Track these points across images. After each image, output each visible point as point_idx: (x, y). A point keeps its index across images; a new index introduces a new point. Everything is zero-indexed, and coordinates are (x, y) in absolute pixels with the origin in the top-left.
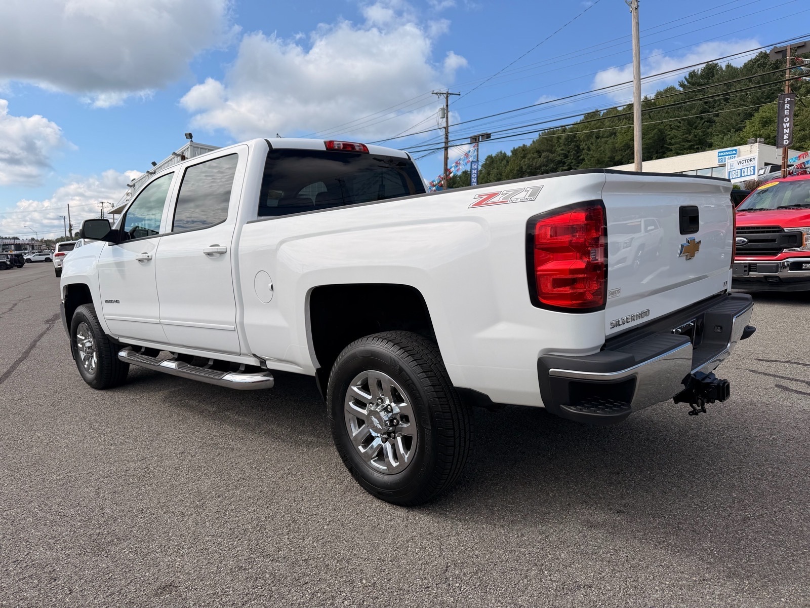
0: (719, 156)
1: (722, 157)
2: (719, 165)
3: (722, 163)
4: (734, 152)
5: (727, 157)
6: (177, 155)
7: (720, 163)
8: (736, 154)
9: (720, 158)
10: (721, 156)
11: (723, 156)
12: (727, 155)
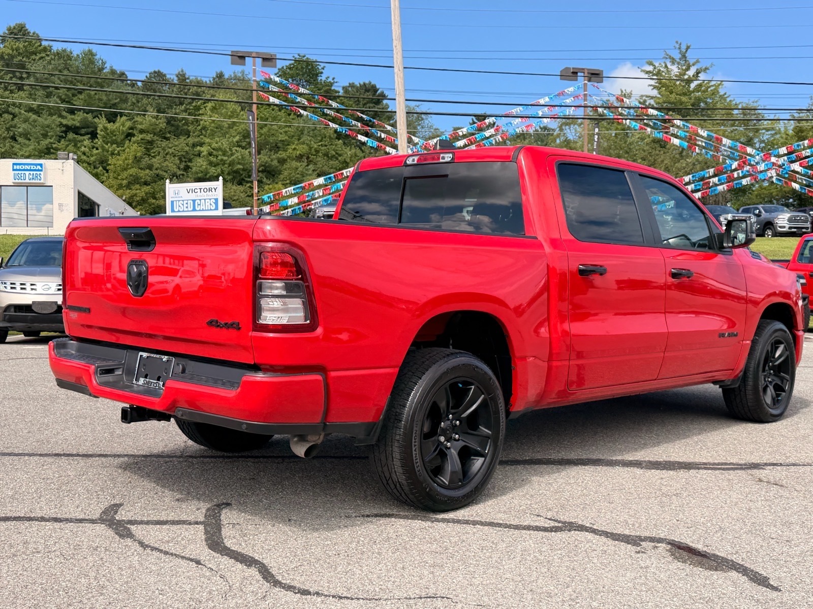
0: (14, 170)
1: (20, 172)
2: (14, 183)
3: (20, 181)
4: (39, 167)
5: (27, 173)
7: (17, 181)
8: (41, 170)
9: (17, 172)
10: (17, 170)
11: (20, 170)
12: (27, 170)
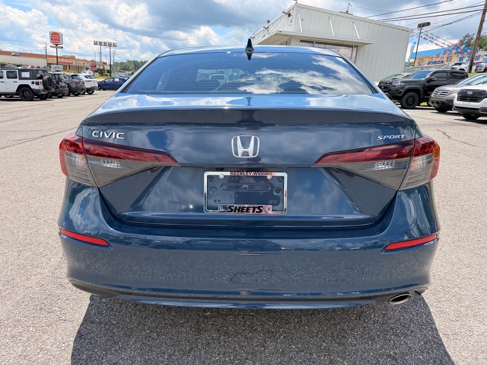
6: (286, 14)
